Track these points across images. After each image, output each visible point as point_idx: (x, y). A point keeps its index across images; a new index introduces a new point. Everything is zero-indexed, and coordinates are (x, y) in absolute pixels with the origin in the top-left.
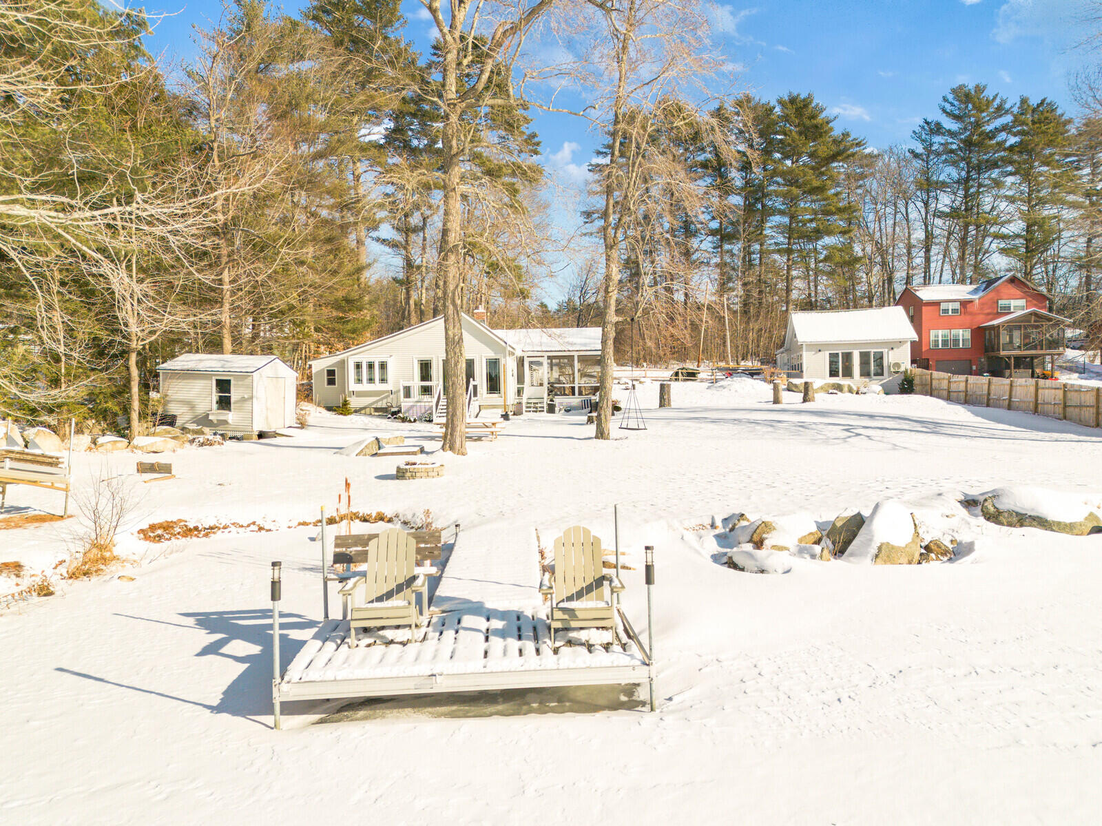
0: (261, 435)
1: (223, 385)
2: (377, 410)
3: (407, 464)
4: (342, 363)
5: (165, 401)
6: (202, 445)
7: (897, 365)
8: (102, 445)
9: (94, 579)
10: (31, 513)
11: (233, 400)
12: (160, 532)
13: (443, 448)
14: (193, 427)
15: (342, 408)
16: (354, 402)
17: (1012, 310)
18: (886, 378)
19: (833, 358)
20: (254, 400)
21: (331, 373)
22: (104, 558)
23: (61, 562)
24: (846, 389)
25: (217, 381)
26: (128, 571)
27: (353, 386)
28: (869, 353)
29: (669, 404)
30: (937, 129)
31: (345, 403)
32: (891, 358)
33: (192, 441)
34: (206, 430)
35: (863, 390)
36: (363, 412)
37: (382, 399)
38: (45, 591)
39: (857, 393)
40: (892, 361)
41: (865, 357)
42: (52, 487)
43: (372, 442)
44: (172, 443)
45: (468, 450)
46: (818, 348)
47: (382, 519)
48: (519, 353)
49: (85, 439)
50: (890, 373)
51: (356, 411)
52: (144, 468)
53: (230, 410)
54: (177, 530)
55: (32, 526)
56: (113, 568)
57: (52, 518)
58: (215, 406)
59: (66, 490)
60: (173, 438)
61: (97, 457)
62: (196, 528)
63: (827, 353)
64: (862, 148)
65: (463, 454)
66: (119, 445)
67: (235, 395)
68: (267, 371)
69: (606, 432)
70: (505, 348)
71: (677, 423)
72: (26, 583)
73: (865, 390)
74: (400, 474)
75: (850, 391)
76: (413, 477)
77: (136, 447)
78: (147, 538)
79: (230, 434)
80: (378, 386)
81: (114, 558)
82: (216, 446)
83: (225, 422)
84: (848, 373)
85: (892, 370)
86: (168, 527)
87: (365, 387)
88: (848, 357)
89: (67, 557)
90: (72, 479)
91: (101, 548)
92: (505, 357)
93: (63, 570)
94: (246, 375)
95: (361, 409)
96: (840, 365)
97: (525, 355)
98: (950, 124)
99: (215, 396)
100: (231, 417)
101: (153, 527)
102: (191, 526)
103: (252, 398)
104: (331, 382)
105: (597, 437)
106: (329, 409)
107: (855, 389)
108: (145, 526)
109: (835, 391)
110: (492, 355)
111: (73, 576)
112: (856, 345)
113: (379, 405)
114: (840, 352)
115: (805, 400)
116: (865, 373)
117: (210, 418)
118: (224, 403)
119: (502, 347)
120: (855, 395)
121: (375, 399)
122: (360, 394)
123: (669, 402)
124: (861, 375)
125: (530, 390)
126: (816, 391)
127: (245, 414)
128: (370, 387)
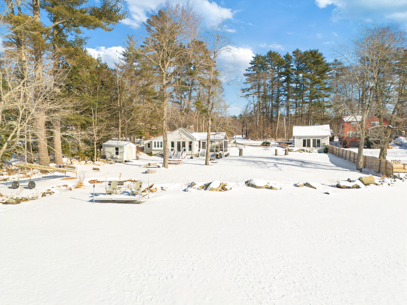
0: (126, 161)
1: (117, 149)
2: (160, 155)
3: (148, 170)
4: (151, 142)
5: (104, 152)
6: (110, 164)
7: (324, 144)
8: (88, 163)
9: (79, 188)
10: (70, 177)
11: (119, 152)
12: (92, 182)
13: (163, 167)
14: (110, 159)
15: (150, 154)
16: (154, 153)
17: (376, 125)
18: (321, 148)
19: (304, 141)
20: (124, 152)
21: (149, 144)
22: (81, 185)
23: (74, 185)
24: (305, 151)
25: (116, 148)
26: (85, 187)
27: (153, 148)
28: (316, 140)
29: (242, 155)
31: (151, 153)
32: (322, 141)
33: (108, 163)
34: (112, 160)
35: (311, 151)
36: (156, 155)
37: (161, 152)
38: (71, 189)
39: (309, 152)
40: (323, 142)
41: (314, 141)
42: (74, 172)
43: (147, 164)
44: (103, 163)
45: (169, 167)
46: (300, 138)
47: (135, 181)
48: (199, 140)
49: (84, 162)
50: (322, 146)
51: (154, 155)
52: (94, 169)
53: (118, 155)
54: (96, 181)
55: (70, 180)
56: (83, 187)
57: (74, 178)
58: (115, 154)
59: (76, 173)
60: (104, 162)
61: (86, 166)
62: (99, 181)
63: (302, 139)
64: (342, 65)
65: (167, 168)
66: (91, 163)
67: (120, 151)
68: (128, 145)
69: (208, 164)
70: (194, 139)
71: (233, 161)
72: (68, 188)
73: (312, 151)
74: (146, 172)
75: (307, 151)
76: (148, 173)
77: (95, 164)
78: (90, 183)
79: (118, 161)
80: (160, 148)
81: (83, 186)
82: (113, 164)
83: (117, 158)
84: (309, 146)
85: (323, 145)
86: (94, 181)
87: (157, 148)
88: (309, 141)
89: (75, 185)
90: (78, 171)
91: (80, 183)
92: (194, 141)
93: (74, 187)
94: (122, 147)
95: (156, 154)
96: (306, 143)
97: (201, 140)
99: (115, 151)
100: (118, 157)
101: (91, 181)
102: (98, 181)
103: (123, 152)
104: (149, 147)
105: (205, 165)
106: (147, 154)
107: (309, 151)
108: (90, 180)
109: (302, 152)
110: (190, 140)
111: (76, 188)
112: (311, 137)
113: (160, 153)
114: (306, 139)
115: (285, 154)
116: (314, 146)
117: (114, 157)
118: (117, 153)
119: (193, 138)
120: (308, 153)
121: (159, 152)
122: (155, 150)
123: (242, 154)
124: (313, 146)
125: (202, 150)
126: (296, 151)
127: (122, 156)
128: (158, 149)
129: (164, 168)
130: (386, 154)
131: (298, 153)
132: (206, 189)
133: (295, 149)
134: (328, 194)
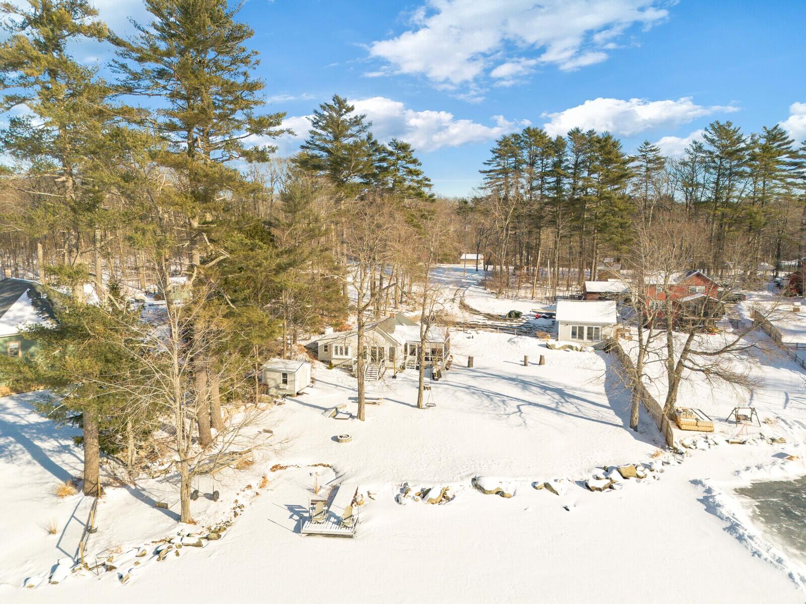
0: (298, 394)
1: (285, 375)
2: (342, 367)
3: (340, 437)
4: (330, 345)
5: (265, 379)
6: (278, 405)
7: (605, 335)
8: (248, 408)
11: (288, 381)
12: (275, 469)
13: (357, 418)
14: (274, 390)
15: (328, 364)
16: (334, 363)
17: (696, 293)
19: (574, 329)
20: (296, 381)
21: (326, 347)
22: (265, 481)
23: (258, 484)
24: (574, 348)
25: (283, 373)
26: (271, 486)
27: (334, 356)
28: (592, 328)
30: (699, 148)
31: (331, 362)
32: (603, 331)
33: (275, 403)
34: (278, 391)
35: (584, 349)
36: (337, 368)
37: (346, 362)
38: (257, 494)
39: (581, 351)
40: (603, 333)
41: (590, 329)
43: (334, 411)
44: (269, 406)
45: (366, 417)
46: (567, 324)
47: (328, 466)
48: (405, 342)
49: (244, 407)
50: (602, 339)
51: (334, 367)
53: (287, 384)
54: (279, 467)
58: (282, 382)
60: (269, 403)
63: (571, 326)
65: (364, 422)
66: (253, 407)
67: (289, 378)
68: (301, 369)
69: (421, 405)
74: (338, 440)
75: (577, 349)
76: (342, 442)
77: (258, 408)
79: (287, 393)
80: (344, 356)
81: (268, 483)
82: (283, 405)
83: (285, 389)
84: (581, 337)
85: (603, 337)
86: (276, 466)
87: (339, 356)
88: (581, 329)
91: (263, 478)
92: (397, 346)
94: (293, 373)
95: (337, 365)
96: (577, 332)
97: (408, 342)
98: (707, 147)
99: (282, 379)
100: (287, 387)
101: (273, 468)
102: (282, 466)
103: (294, 380)
104: (326, 350)
105: (418, 406)
106: (324, 362)
107: (579, 348)
109: (569, 350)
110: (392, 346)
111: (260, 487)
112: (586, 324)
114: (577, 326)
115: (540, 364)
116: (590, 338)
117: (280, 386)
118: (285, 382)
119: (395, 343)
120: (579, 352)
121: (343, 361)
122: (336, 359)
123: (472, 365)
124: (588, 338)
125: (409, 357)
126: (559, 349)
127: (293, 386)
128: (341, 357)
129: (359, 420)
130: (675, 400)
131: (562, 351)
132: (423, 497)
133: (559, 344)
134: (568, 510)
